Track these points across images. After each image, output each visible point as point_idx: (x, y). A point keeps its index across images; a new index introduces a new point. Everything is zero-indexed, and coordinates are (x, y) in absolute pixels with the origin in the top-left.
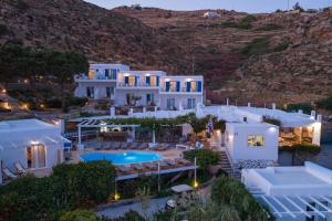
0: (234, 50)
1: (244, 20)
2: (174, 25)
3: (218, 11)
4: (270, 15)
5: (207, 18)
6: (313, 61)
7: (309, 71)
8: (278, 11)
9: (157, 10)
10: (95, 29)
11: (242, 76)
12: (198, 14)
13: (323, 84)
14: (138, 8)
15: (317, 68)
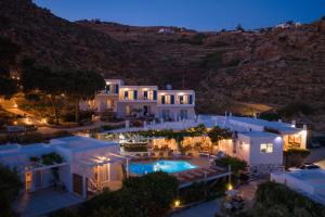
0: (192, 63)
1: (195, 37)
2: (135, 39)
3: (171, 28)
4: (218, 34)
5: (162, 33)
6: (265, 75)
7: (264, 84)
8: (223, 31)
9: (115, 24)
10: (74, 44)
11: (208, 88)
12: (154, 30)
13: (276, 95)
14: (98, 22)
15: (270, 82)
